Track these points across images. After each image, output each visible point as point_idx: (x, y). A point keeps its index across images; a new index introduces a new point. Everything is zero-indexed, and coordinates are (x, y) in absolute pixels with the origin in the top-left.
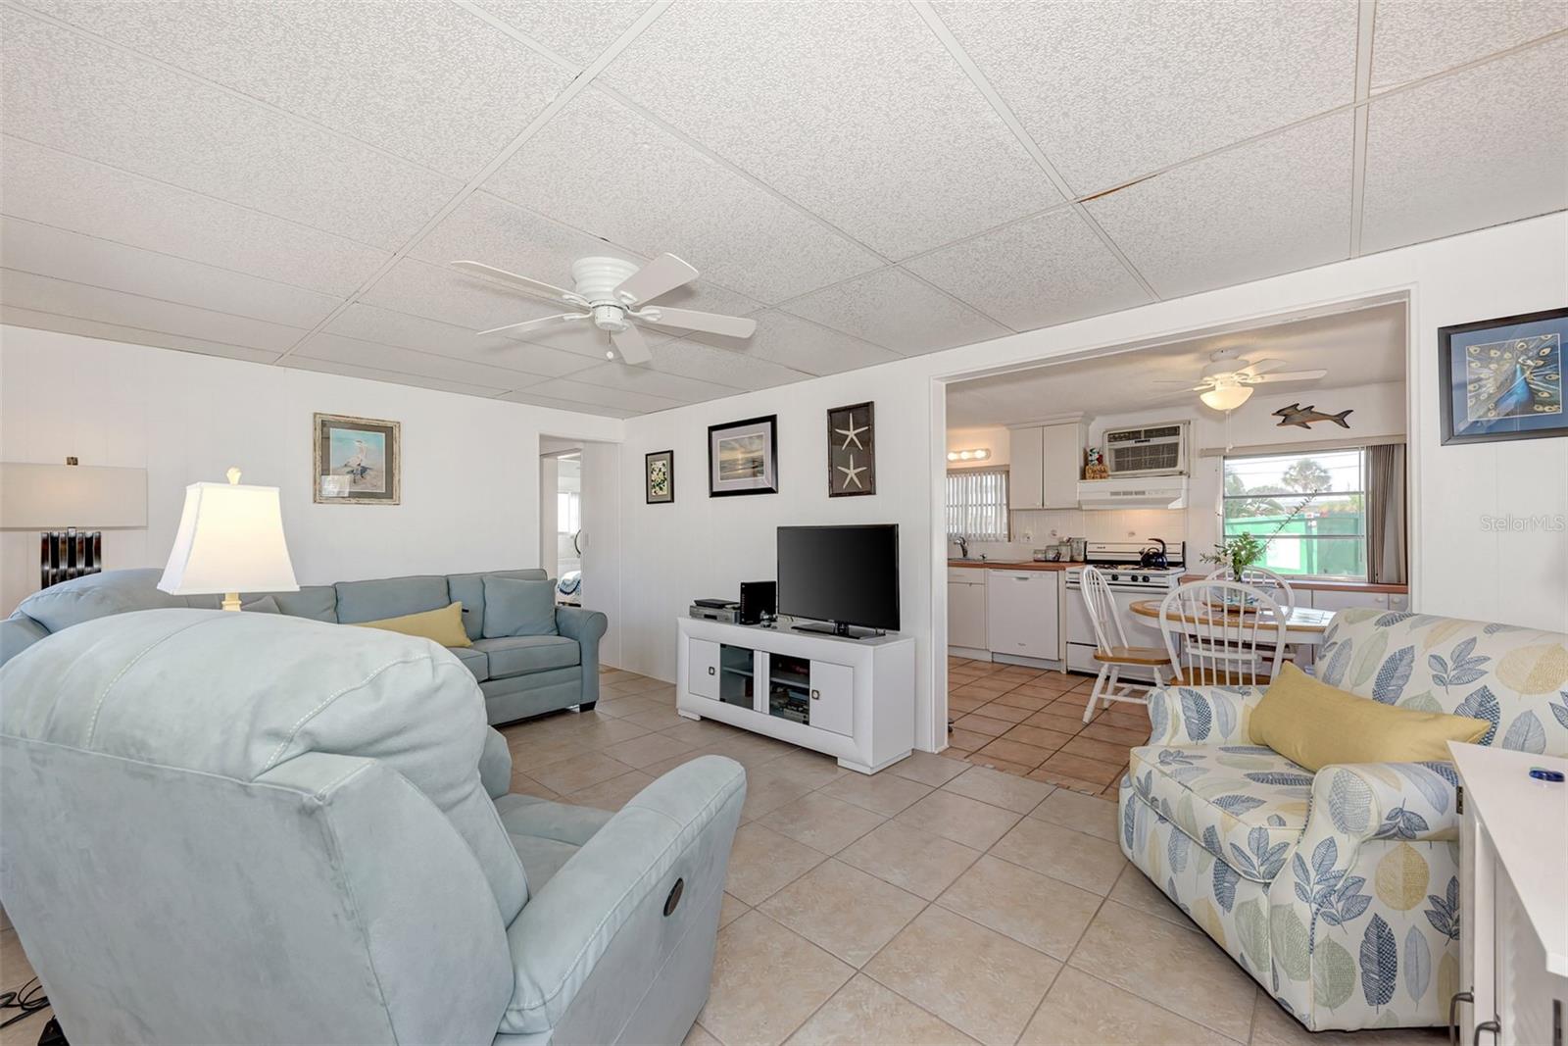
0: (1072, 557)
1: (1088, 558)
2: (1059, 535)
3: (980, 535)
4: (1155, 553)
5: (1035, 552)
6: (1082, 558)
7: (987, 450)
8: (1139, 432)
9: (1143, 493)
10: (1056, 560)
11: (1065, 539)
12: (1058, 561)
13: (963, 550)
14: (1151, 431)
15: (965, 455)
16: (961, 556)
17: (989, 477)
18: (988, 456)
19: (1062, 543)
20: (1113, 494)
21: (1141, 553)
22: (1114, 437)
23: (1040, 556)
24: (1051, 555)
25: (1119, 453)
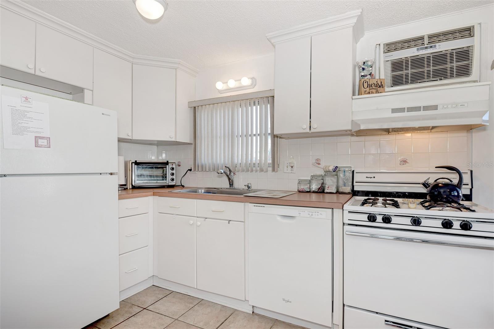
0: (337, 188)
1: (355, 189)
2: (323, 164)
3: (246, 163)
4: (446, 185)
5: (300, 182)
6: (348, 189)
7: (253, 79)
8: (422, 38)
9: (435, 107)
10: (321, 191)
11: (331, 168)
12: (323, 192)
13: (229, 179)
14: (437, 35)
15: (232, 84)
16: (228, 186)
17: (254, 107)
18: (253, 85)
19: (327, 172)
20: (394, 111)
21: (425, 185)
22: (390, 47)
23: (306, 188)
24: (315, 187)
25: (397, 65)
